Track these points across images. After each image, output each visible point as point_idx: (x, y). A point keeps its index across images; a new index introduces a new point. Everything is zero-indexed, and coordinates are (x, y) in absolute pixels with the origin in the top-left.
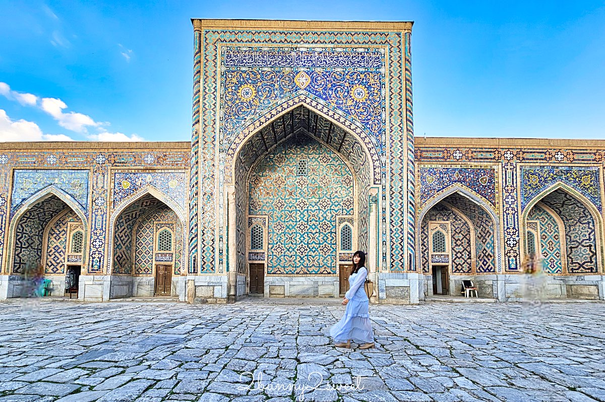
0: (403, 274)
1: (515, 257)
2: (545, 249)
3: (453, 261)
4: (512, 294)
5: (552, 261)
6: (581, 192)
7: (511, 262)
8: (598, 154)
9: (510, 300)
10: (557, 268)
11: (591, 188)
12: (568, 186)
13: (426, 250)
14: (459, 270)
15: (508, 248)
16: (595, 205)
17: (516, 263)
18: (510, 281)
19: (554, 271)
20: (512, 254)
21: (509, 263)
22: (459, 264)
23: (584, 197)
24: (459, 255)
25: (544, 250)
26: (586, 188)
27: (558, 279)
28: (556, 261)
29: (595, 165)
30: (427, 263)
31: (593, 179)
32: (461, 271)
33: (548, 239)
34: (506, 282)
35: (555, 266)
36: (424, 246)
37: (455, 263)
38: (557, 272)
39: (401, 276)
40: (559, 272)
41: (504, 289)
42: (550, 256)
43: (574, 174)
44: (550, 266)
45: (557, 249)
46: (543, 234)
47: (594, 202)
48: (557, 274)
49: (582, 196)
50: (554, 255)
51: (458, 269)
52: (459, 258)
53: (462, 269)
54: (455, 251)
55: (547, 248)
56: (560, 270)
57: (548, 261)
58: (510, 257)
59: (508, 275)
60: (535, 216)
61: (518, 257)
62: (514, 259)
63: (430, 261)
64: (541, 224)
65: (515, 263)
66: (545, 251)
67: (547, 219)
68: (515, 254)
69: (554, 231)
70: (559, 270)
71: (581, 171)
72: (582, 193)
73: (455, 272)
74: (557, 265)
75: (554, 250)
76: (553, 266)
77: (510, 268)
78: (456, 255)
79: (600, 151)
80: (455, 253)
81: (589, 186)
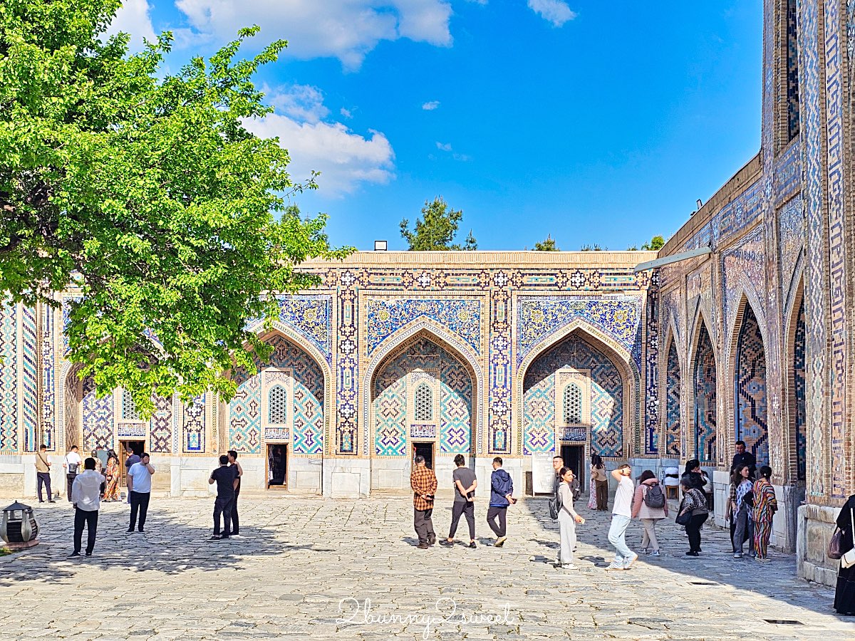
0: (15, 457)
1: (198, 431)
2: (300, 414)
3: (152, 434)
4: (190, 485)
5: (309, 434)
6: (302, 334)
7: (191, 439)
8: (330, 274)
9: (186, 494)
10: (317, 445)
11: (316, 327)
12: (283, 325)
13: (109, 415)
14: (161, 449)
15: (189, 418)
16: (322, 353)
17: (199, 440)
18: (188, 466)
19: (311, 450)
20: (194, 427)
21: (189, 440)
22: (161, 438)
23: (306, 341)
24: (162, 424)
25: (297, 416)
26: (308, 328)
27: (316, 462)
28: (315, 434)
29: (325, 292)
30: (111, 437)
31: (321, 313)
32: (164, 450)
33: (306, 399)
34: (183, 467)
35: (313, 442)
36: (107, 409)
37: (154, 436)
38: (316, 452)
39: (13, 460)
40: (319, 452)
41: (178, 478)
42: (307, 426)
43: (292, 306)
44: (306, 442)
45: (319, 415)
46: (298, 390)
47: (321, 349)
48: (316, 455)
49: (303, 339)
50: (313, 424)
51: (159, 447)
52: (162, 429)
53: (164, 447)
54: (156, 418)
55: (303, 414)
56: (321, 448)
57: (303, 434)
58: (190, 431)
59: (184, 458)
60: (287, 360)
61: (202, 432)
62: (197, 434)
63: (115, 434)
64: (296, 373)
65: (197, 441)
66: (299, 417)
67: (306, 366)
68: (199, 428)
69: (316, 385)
70: (319, 449)
71: (303, 301)
72: (303, 336)
73: (155, 451)
74: (317, 441)
75: (314, 416)
76: (309, 442)
77: (189, 448)
78: (157, 424)
79: (334, 271)
80: (154, 421)
81: (314, 324)
